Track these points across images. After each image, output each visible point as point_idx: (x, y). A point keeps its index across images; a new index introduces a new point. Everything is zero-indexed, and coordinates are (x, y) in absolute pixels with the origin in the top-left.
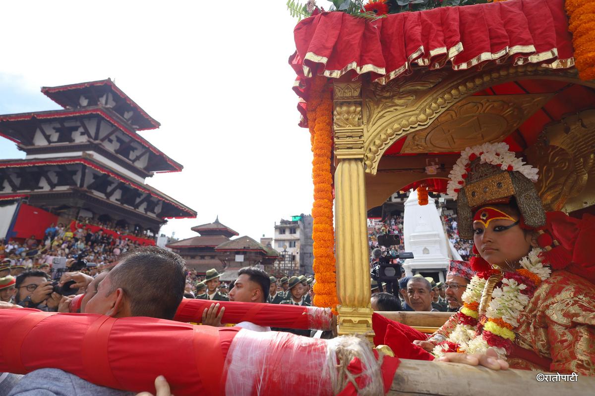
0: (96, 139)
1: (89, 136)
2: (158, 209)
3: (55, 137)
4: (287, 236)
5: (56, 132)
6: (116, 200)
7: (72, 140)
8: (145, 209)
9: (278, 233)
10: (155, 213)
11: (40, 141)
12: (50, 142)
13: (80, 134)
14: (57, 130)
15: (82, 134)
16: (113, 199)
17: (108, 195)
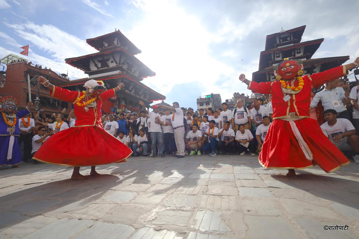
0: (120, 64)
1: (116, 63)
2: (148, 97)
3: (99, 65)
4: (205, 107)
5: (99, 62)
6: (133, 93)
7: (108, 66)
8: (143, 97)
9: (199, 106)
10: (147, 99)
11: (93, 68)
12: (98, 68)
13: (111, 62)
14: (100, 62)
15: (112, 62)
16: (132, 93)
17: (130, 91)
